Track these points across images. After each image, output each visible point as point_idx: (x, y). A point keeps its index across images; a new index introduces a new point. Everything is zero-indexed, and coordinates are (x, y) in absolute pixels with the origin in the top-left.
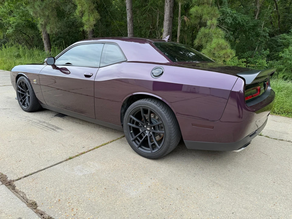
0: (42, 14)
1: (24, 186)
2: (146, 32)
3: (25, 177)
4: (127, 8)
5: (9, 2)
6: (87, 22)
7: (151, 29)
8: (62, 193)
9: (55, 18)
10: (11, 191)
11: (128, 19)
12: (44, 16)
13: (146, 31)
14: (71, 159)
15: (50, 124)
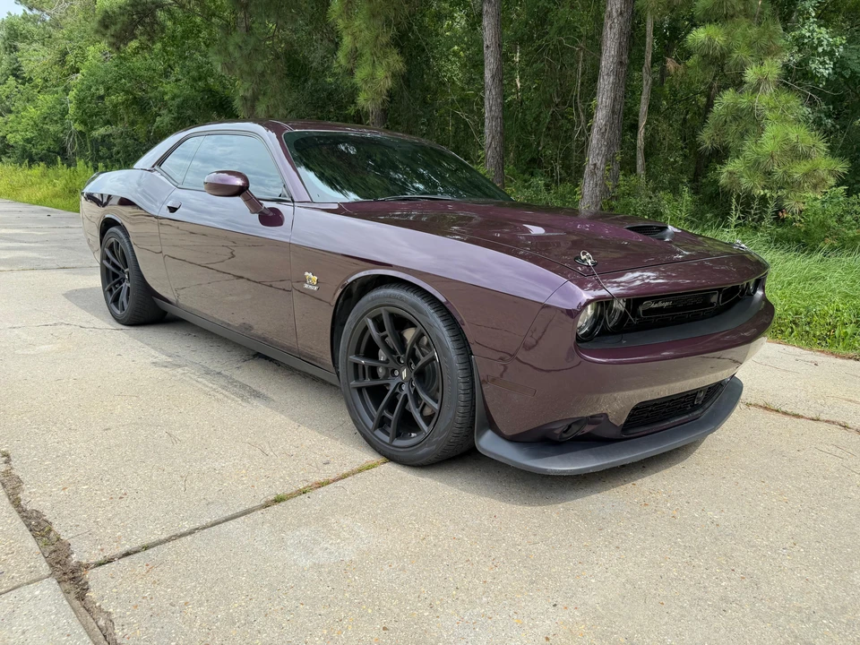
0: (246, 68)
1: (115, 590)
2: (538, 116)
3: (127, 554)
4: (487, 43)
5: (164, 42)
6: (366, 82)
7: (557, 105)
8: (233, 632)
9: (281, 79)
10: (70, 603)
11: (488, 75)
12: (252, 73)
13: (541, 112)
14: (283, 504)
15: (236, 381)
